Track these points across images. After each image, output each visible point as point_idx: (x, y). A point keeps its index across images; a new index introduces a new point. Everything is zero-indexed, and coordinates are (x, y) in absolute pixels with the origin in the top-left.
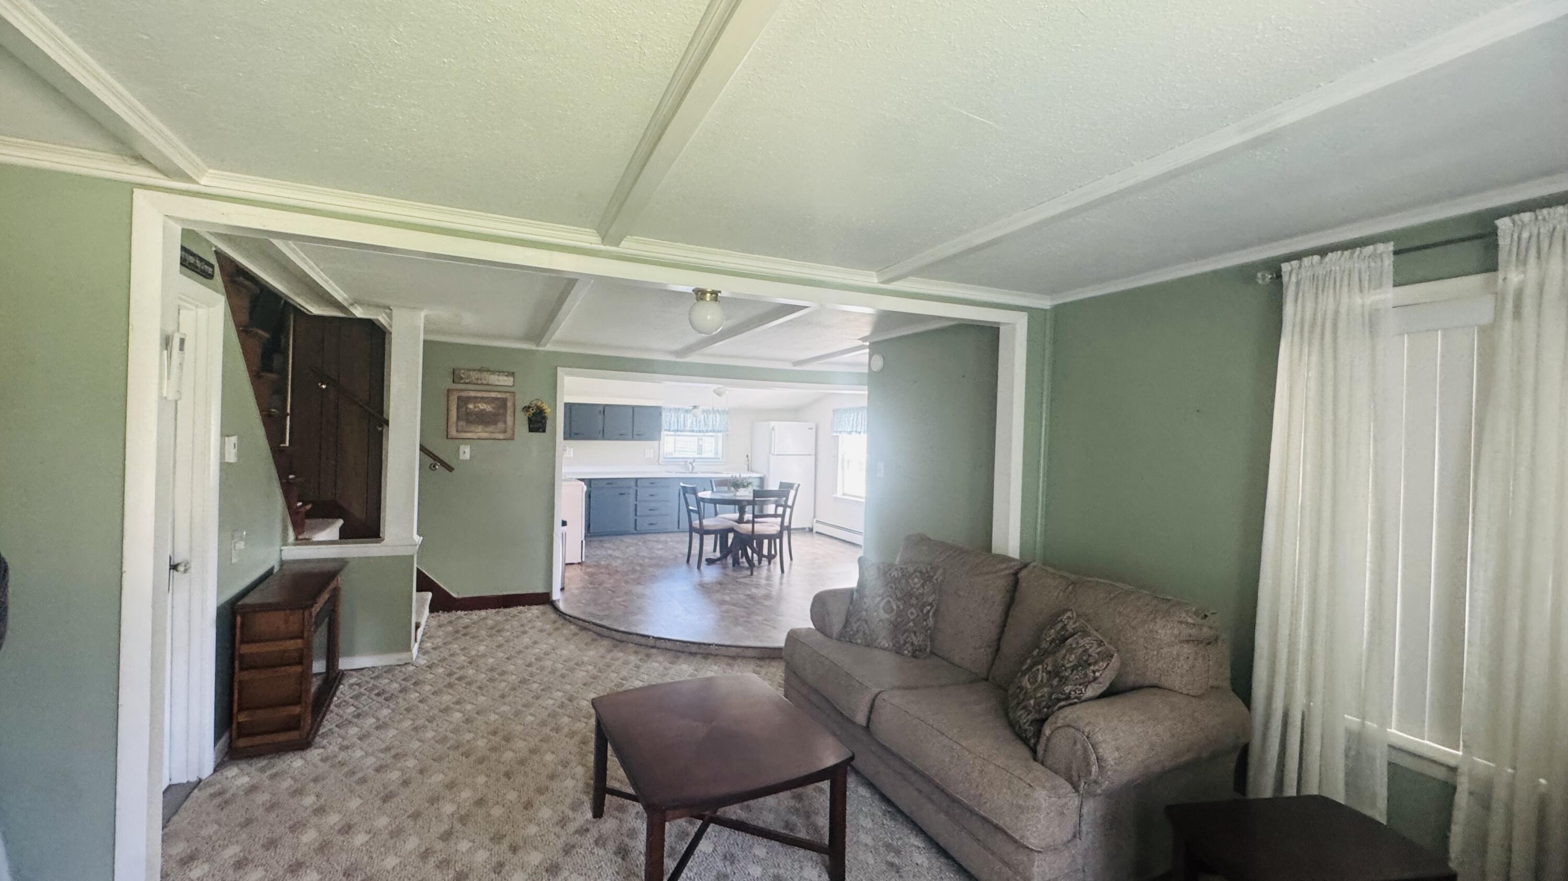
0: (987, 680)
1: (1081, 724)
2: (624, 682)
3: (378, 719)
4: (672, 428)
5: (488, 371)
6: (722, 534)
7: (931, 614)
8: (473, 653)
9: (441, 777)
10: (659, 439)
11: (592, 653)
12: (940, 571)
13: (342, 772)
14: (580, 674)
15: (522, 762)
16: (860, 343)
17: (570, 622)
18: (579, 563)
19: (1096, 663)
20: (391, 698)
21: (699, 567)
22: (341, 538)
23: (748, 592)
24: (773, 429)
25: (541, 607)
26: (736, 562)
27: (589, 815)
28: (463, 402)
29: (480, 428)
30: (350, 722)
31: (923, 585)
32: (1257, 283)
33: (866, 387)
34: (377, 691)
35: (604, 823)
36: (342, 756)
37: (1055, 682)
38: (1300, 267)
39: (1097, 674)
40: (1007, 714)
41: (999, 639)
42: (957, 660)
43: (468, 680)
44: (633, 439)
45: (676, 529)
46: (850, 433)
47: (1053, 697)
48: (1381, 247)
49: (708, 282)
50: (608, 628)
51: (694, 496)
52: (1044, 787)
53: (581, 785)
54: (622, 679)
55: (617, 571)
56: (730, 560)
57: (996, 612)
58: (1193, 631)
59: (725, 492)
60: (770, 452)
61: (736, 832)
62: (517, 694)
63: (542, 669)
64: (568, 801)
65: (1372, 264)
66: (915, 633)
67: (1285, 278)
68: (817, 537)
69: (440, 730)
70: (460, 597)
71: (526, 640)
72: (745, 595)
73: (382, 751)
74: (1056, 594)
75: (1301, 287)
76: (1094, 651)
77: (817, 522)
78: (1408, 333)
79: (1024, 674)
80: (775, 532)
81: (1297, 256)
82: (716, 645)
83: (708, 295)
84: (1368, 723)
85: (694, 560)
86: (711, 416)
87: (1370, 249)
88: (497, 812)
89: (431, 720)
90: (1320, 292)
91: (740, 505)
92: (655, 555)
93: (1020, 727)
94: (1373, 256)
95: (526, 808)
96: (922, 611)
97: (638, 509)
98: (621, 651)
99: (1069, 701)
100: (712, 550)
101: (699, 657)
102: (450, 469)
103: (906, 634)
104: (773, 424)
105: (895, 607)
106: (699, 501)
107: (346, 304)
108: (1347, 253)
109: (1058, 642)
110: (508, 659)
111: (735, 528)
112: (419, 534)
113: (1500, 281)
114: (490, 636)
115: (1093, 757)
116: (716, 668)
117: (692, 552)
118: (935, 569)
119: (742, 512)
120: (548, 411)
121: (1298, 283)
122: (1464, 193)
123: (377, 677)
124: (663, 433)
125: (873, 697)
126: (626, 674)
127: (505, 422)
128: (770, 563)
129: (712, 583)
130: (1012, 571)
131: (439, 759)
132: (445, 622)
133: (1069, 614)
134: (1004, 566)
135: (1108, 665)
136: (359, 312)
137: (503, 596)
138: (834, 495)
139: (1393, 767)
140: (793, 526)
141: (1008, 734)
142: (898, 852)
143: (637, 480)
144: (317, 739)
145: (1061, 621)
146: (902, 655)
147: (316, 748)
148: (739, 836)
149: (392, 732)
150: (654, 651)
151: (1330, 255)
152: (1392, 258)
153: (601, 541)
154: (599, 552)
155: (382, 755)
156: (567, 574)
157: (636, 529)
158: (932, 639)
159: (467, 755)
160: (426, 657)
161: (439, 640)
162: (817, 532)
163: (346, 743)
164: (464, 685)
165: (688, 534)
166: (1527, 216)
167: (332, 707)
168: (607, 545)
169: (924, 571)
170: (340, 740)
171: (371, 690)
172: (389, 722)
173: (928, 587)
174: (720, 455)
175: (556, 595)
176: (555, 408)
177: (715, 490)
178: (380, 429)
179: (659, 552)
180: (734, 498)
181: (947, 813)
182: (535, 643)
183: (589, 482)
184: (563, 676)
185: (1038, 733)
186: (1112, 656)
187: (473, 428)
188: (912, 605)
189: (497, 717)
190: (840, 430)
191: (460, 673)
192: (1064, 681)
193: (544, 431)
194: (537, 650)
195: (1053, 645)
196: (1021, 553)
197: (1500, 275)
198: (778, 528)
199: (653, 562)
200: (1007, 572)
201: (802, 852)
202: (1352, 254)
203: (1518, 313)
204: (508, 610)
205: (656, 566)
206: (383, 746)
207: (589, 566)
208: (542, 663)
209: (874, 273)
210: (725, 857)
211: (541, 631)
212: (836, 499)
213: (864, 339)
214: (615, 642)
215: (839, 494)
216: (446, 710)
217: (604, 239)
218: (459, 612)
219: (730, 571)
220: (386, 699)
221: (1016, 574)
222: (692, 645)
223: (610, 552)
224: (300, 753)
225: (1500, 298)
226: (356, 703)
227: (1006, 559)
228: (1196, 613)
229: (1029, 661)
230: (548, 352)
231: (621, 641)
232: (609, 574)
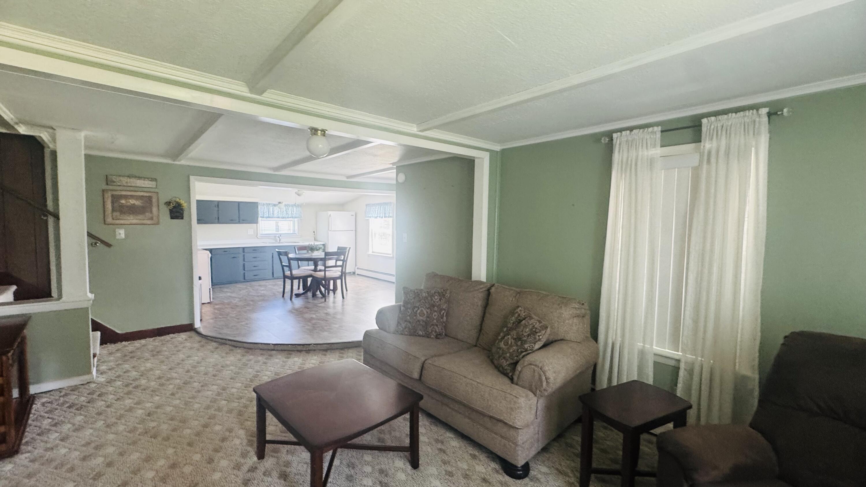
0: (476, 346)
1: (537, 363)
2: (258, 373)
3: (74, 425)
4: (265, 216)
5: (135, 177)
6: (304, 279)
7: (445, 314)
8: (143, 369)
9: (138, 454)
10: (256, 222)
11: (232, 358)
12: (448, 292)
13: (52, 467)
14: (227, 373)
15: (198, 434)
16: (391, 166)
17: (212, 340)
18: (209, 303)
19: (540, 332)
20: (81, 408)
21: (291, 299)
22: (15, 300)
23: (326, 312)
24: (330, 215)
25: (188, 333)
26: (314, 295)
27: (255, 459)
28: (115, 199)
29: (132, 217)
30: (50, 430)
31: (440, 300)
32: (601, 142)
33: (395, 192)
34: (67, 405)
35: (267, 461)
36: (49, 455)
37: (519, 343)
38: (621, 136)
39: (541, 337)
40: (493, 363)
41: (481, 325)
42: (459, 337)
43: (142, 387)
44: (239, 222)
45: (271, 277)
46: (376, 217)
47: (519, 350)
48: (656, 128)
49: (319, 124)
50: (240, 342)
51: (286, 257)
52: (523, 397)
53: (245, 442)
54: (257, 372)
55: (237, 306)
56: (310, 294)
57: (479, 310)
58: (578, 312)
59: (305, 254)
60: (329, 230)
61: (352, 450)
62: (184, 391)
63: (198, 373)
64: (238, 453)
65: (652, 136)
66: (437, 325)
67: (614, 141)
68: (358, 277)
69: (128, 424)
70: (124, 332)
71: (181, 356)
72: (324, 313)
73: (84, 446)
74: (511, 299)
75: (621, 146)
76: (537, 325)
77: (358, 268)
78: (678, 168)
79: (501, 341)
80: (338, 276)
81: (620, 130)
82: (314, 344)
83: (319, 132)
84: (646, 346)
85: (287, 295)
86: (290, 208)
87: (650, 129)
88: (187, 469)
89: (120, 418)
90: (630, 148)
91: (315, 262)
92: (259, 294)
93: (503, 368)
94: (652, 132)
95: (209, 463)
96: (440, 313)
97: (246, 266)
98: (252, 354)
99: (528, 352)
100: (297, 289)
101: (304, 352)
102: (108, 245)
103: (432, 327)
104: (330, 213)
105: (425, 312)
106: (289, 259)
107: (12, 123)
108: (641, 130)
109: (516, 323)
110: (170, 369)
111: (313, 275)
112: (91, 292)
113: (702, 147)
114: (153, 356)
115: (544, 378)
116: (316, 357)
117: (286, 290)
118: (445, 291)
119: (316, 265)
120: (185, 205)
121: (620, 144)
122: (691, 105)
123: (66, 395)
124: (260, 219)
125: (422, 362)
126: (258, 369)
127: (151, 212)
128: (334, 294)
129: (301, 308)
130: (486, 289)
131: (134, 443)
132: (114, 351)
133: (520, 308)
134: (482, 286)
135: (546, 332)
136: (22, 130)
137: (158, 329)
138: (368, 253)
139: (655, 363)
140: (347, 271)
141: (496, 372)
142: (442, 443)
143: (244, 248)
144: (23, 447)
145: (517, 312)
146: (431, 338)
147: (22, 453)
148: (353, 451)
149: (88, 432)
150: (274, 352)
151: (634, 131)
152: (660, 133)
153: (220, 288)
154: (221, 295)
155: (84, 449)
156: (203, 311)
157: (244, 279)
158: (445, 327)
159: (155, 437)
160: (104, 376)
161: (112, 364)
162: (358, 274)
163: (49, 446)
164: (140, 391)
165: (282, 280)
166: (713, 118)
167: (30, 422)
168: (226, 290)
169: (440, 292)
170: (42, 444)
171: (63, 404)
172: (84, 425)
173: (443, 300)
174: (296, 232)
175: (197, 324)
176: (190, 203)
177: (297, 253)
178: (45, 218)
179: (262, 292)
180: (311, 257)
181: (469, 418)
182: (189, 357)
183: (211, 251)
184: (214, 376)
185: (514, 369)
186: (547, 328)
187: (126, 217)
188: (435, 311)
189: (171, 408)
190: (370, 216)
191: (135, 384)
192: (524, 342)
193: (182, 218)
194: (192, 362)
195: (514, 325)
196: (487, 279)
197: (702, 143)
198: (340, 274)
199: (261, 298)
200: (484, 289)
201: (391, 453)
202: (643, 131)
203: (709, 161)
204: (162, 338)
205: (263, 300)
206: (83, 442)
207: (216, 305)
208: (197, 369)
209: (415, 125)
210: (349, 466)
211: (191, 348)
212: (369, 255)
213: (393, 164)
214: (245, 350)
215: (370, 252)
216: (131, 410)
217: (252, 90)
218: (124, 343)
219: (311, 300)
220: (77, 409)
221: (489, 290)
222: (298, 346)
223: (229, 294)
224: (9, 460)
225: (702, 155)
226: (51, 416)
227: (481, 283)
228: (579, 303)
229: (502, 334)
230: (182, 166)
231: (251, 349)
232: (232, 308)
